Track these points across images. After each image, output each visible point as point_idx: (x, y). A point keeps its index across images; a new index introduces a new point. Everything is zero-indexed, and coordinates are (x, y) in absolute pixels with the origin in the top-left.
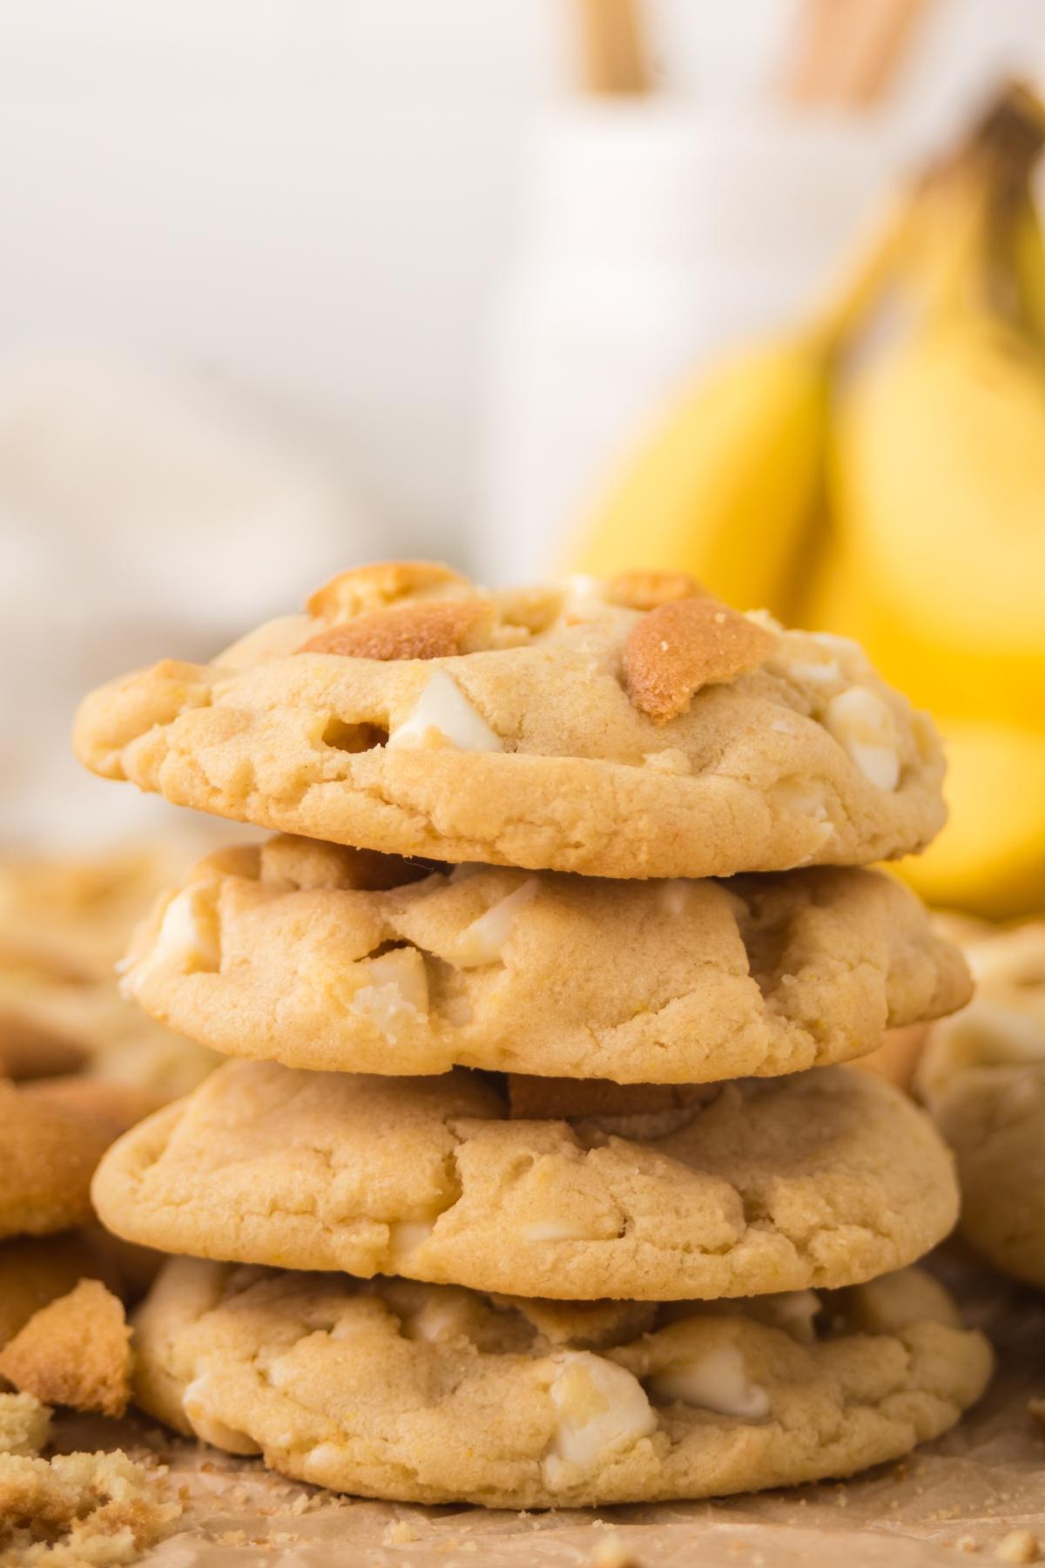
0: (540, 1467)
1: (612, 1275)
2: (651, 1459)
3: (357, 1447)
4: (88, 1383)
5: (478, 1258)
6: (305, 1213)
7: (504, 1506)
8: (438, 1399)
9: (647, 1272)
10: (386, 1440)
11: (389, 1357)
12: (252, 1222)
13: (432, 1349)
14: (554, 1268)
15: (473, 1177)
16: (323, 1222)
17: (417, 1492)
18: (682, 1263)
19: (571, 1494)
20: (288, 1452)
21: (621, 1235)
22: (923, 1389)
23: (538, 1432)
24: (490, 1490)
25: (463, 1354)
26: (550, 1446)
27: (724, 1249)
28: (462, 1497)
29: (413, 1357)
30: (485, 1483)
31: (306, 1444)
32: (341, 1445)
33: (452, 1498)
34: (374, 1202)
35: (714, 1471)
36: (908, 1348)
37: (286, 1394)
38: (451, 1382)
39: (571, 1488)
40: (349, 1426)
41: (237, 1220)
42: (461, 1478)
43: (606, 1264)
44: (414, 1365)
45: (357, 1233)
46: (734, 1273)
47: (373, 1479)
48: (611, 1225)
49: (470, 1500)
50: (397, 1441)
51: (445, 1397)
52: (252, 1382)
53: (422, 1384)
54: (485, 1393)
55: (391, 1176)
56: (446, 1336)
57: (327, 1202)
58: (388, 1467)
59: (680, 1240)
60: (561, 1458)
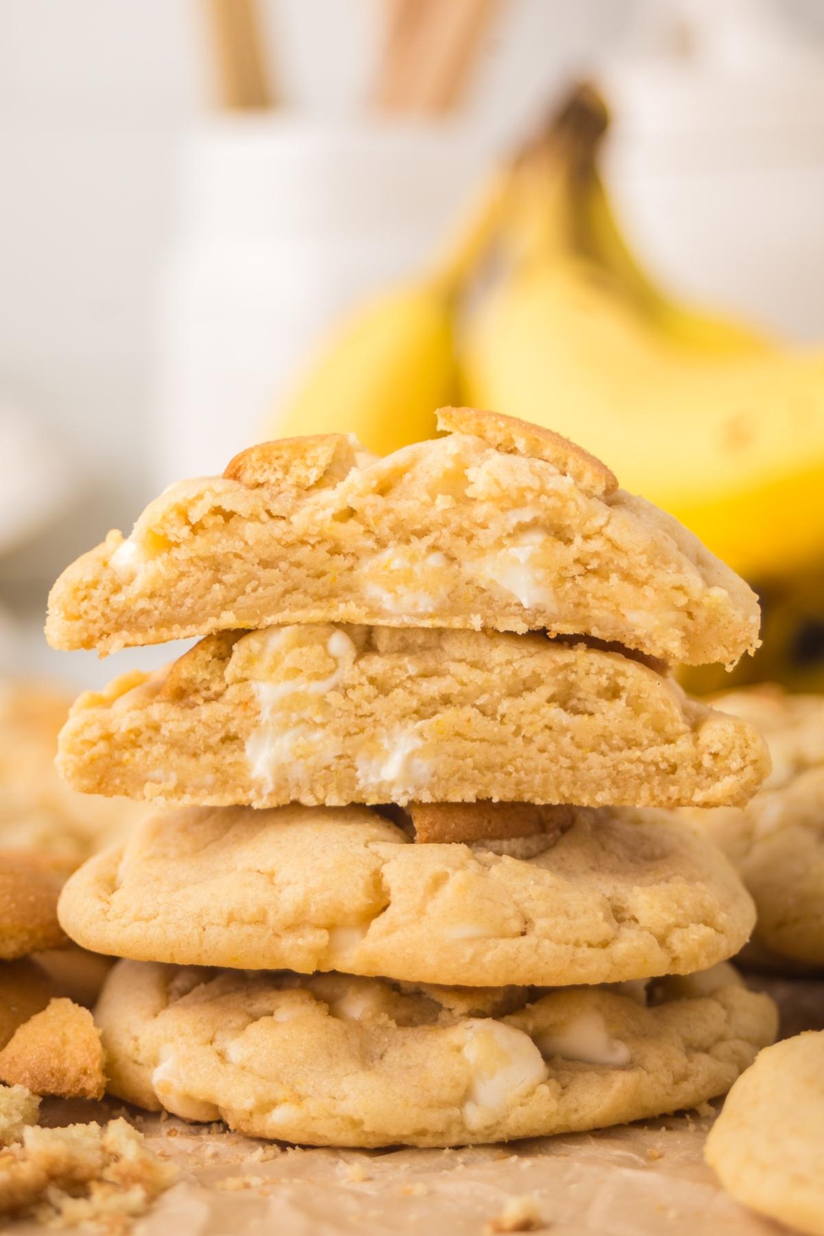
0: (462, 1113)
1: (519, 965)
2: (549, 1100)
3: (311, 1106)
4: (72, 1074)
5: (408, 954)
6: (256, 922)
7: (435, 1145)
8: (371, 1064)
9: (546, 963)
10: (335, 1098)
11: (327, 1033)
12: (212, 932)
13: (359, 1025)
14: (473, 960)
15: (400, 889)
16: (273, 930)
17: (363, 1138)
18: (574, 955)
19: (487, 1132)
20: (251, 1114)
21: (523, 934)
22: (738, 1037)
23: (458, 1085)
24: (423, 1133)
25: (384, 1028)
26: (467, 1096)
27: (605, 944)
28: (399, 1140)
29: (346, 1033)
30: (419, 1127)
31: (266, 1107)
32: (298, 1104)
33: (390, 1141)
34: (317, 911)
35: (599, 1107)
36: (724, 1007)
37: (243, 1068)
38: (378, 1051)
39: (487, 1128)
40: (301, 1089)
41: (200, 930)
42: (398, 1126)
43: (514, 957)
44: (348, 1038)
45: (302, 936)
46: (613, 963)
47: (328, 1131)
48: (516, 926)
49: (405, 1142)
50: (344, 1098)
51: (376, 1062)
52: (214, 1060)
53: (356, 1053)
54: (409, 1057)
55: (330, 889)
56: (370, 1014)
57: (277, 912)
58: (339, 1119)
59: (572, 937)
60: (476, 1104)
